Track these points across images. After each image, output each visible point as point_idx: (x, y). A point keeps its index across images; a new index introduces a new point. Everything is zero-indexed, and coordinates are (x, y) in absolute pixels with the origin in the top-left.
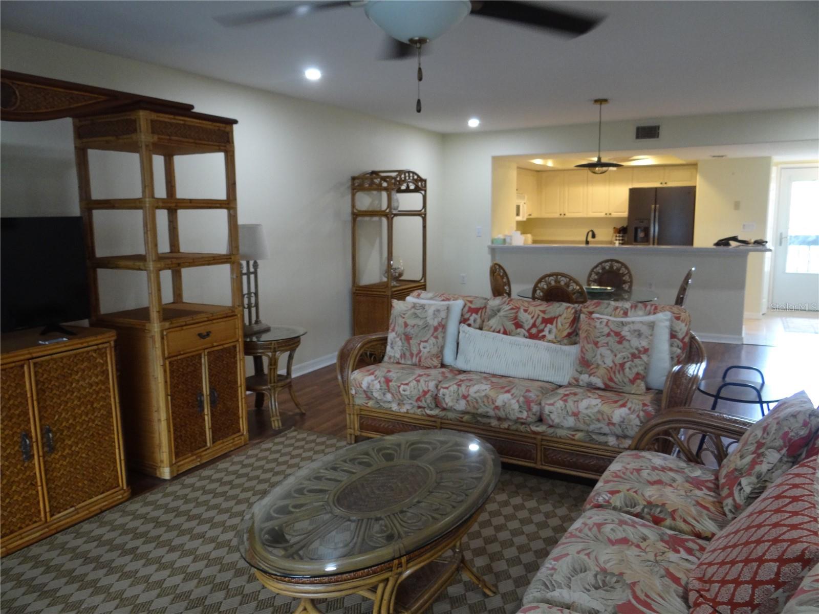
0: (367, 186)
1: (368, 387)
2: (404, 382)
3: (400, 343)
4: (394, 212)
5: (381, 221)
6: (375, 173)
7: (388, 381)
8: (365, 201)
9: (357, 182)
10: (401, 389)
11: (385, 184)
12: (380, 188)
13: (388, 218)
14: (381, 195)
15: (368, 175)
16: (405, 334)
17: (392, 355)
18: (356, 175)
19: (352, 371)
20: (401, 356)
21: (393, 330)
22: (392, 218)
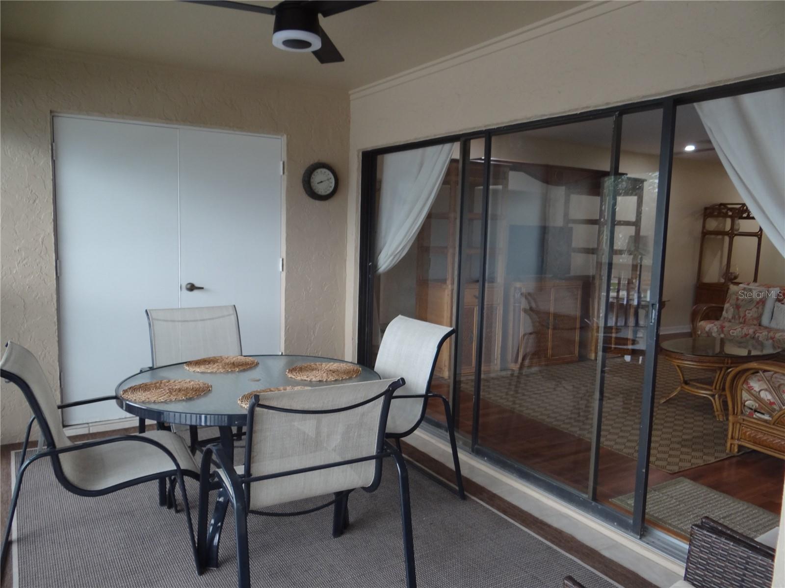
0: (716, 213)
1: (709, 330)
2: (733, 328)
3: (732, 310)
4: (736, 233)
5: (723, 240)
6: (725, 205)
7: (722, 327)
8: (713, 224)
9: (708, 211)
10: (731, 332)
11: (730, 213)
12: (726, 216)
13: (730, 237)
14: (725, 221)
15: (717, 207)
16: (736, 304)
17: (726, 317)
18: (708, 206)
19: (700, 321)
20: (732, 318)
21: (728, 302)
22: (733, 237)
